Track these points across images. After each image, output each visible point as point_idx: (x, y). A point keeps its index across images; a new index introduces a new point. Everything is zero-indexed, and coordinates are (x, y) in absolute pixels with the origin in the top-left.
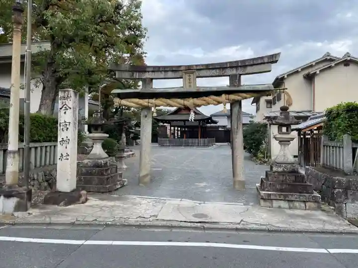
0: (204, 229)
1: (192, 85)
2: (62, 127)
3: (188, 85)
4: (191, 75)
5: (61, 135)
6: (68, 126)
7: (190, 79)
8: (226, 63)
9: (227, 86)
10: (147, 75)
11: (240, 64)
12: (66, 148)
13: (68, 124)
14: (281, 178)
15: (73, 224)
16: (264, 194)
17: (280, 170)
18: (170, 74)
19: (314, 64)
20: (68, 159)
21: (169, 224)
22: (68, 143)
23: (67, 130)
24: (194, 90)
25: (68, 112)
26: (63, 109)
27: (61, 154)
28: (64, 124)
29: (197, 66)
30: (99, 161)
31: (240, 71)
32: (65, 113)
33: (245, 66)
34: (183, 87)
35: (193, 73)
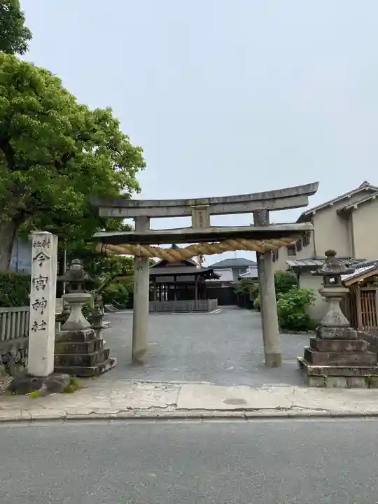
0: (246, 418)
1: (204, 223)
2: (36, 284)
3: (198, 224)
4: (202, 211)
5: (35, 295)
6: (45, 283)
8: (249, 195)
9: (251, 225)
10: (143, 212)
11: (267, 197)
12: (42, 313)
13: (45, 280)
15: (64, 419)
16: (313, 369)
19: (349, 196)
20: (44, 329)
22: (45, 306)
23: (43, 288)
24: (209, 231)
25: (44, 263)
26: (38, 259)
27: (35, 322)
28: (39, 280)
29: (209, 199)
31: (268, 205)
32: (41, 265)
33: (275, 199)
34: (191, 227)
35: (205, 208)
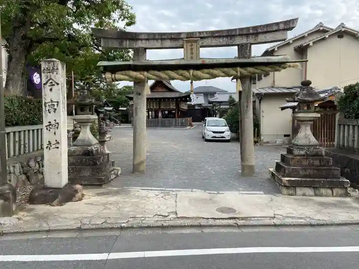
1: (194, 56)
2: (48, 108)
3: (189, 56)
4: (193, 43)
5: (47, 118)
6: (56, 107)
7: (192, 49)
8: (235, 30)
10: (140, 44)
11: (251, 31)
12: (55, 133)
13: (56, 104)
14: (305, 163)
15: (79, 229)
16: (287, 180)
17: (302, 152)
18: (168, 43)
19: (306, 35)
20: (58, 148)
21: (196, 223)
22: (57, 128)
23: (55, 112)
24: (199, 62)
25: (54, 88)
26: (48, 84)
27: (49, 142)
28: (50, 104)
29: (200, 33)
30: (89, 148)
31: (251, 40)
32: (51, 90)
33: (256, 34)
34: (183, 59)
35: (196, 41)
